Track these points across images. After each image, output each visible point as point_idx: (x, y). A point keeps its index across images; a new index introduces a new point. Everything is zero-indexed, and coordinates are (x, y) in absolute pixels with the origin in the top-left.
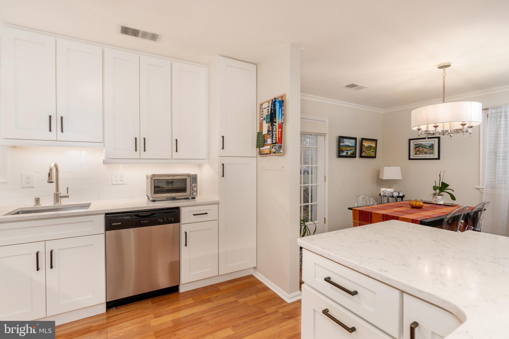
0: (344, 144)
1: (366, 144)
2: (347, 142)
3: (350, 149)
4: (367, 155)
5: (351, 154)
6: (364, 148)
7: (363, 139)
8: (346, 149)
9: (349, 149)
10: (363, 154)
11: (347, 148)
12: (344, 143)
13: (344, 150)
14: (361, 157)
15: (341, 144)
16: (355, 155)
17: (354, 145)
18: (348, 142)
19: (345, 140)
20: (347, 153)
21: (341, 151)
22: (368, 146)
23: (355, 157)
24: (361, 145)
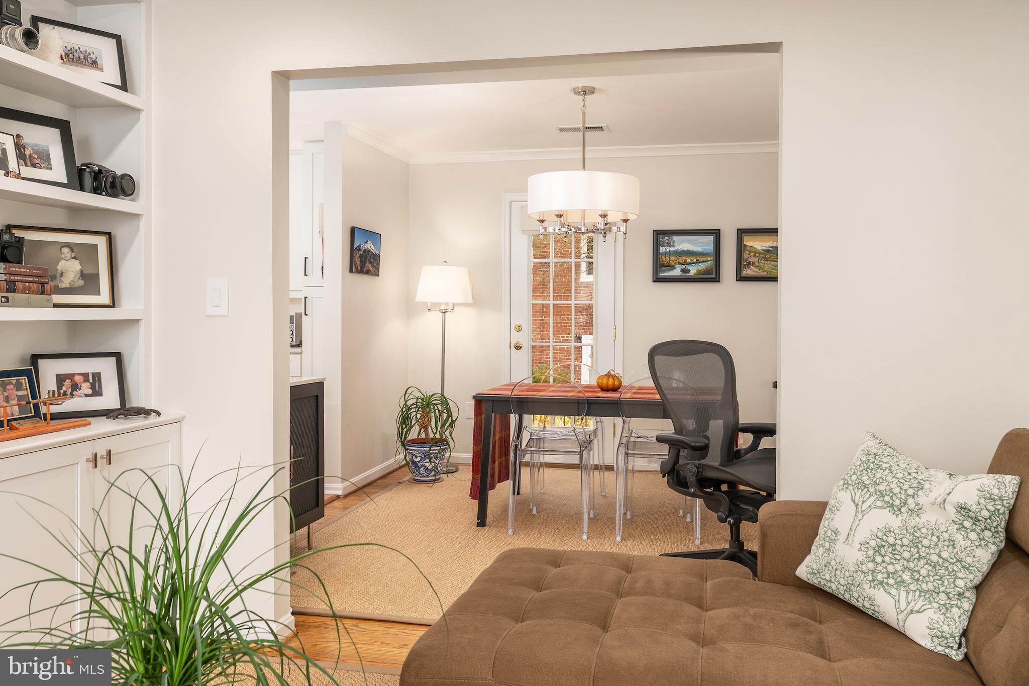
0: (672, 249)
1: (751, 242)
2: (682, 244)
3: (695, 260)
4: (765, 273)
5: (699, 272)
6: (752, 254)
7: (742, 233)
8: (681, 261)
9: (691, 260)
10: (748, 272)
11: (684, 258)
12: (674, 246)
13: (672, 263)
14: (741, 278)
15: (662, 249)
16: (713, 276)
17: (713, 248)
18: (689, 242)
19: (675, 238)
20: (683, 271)
21: (663, 266)
22: (766, 248)
23: (717, 280)
24: (740, 248)
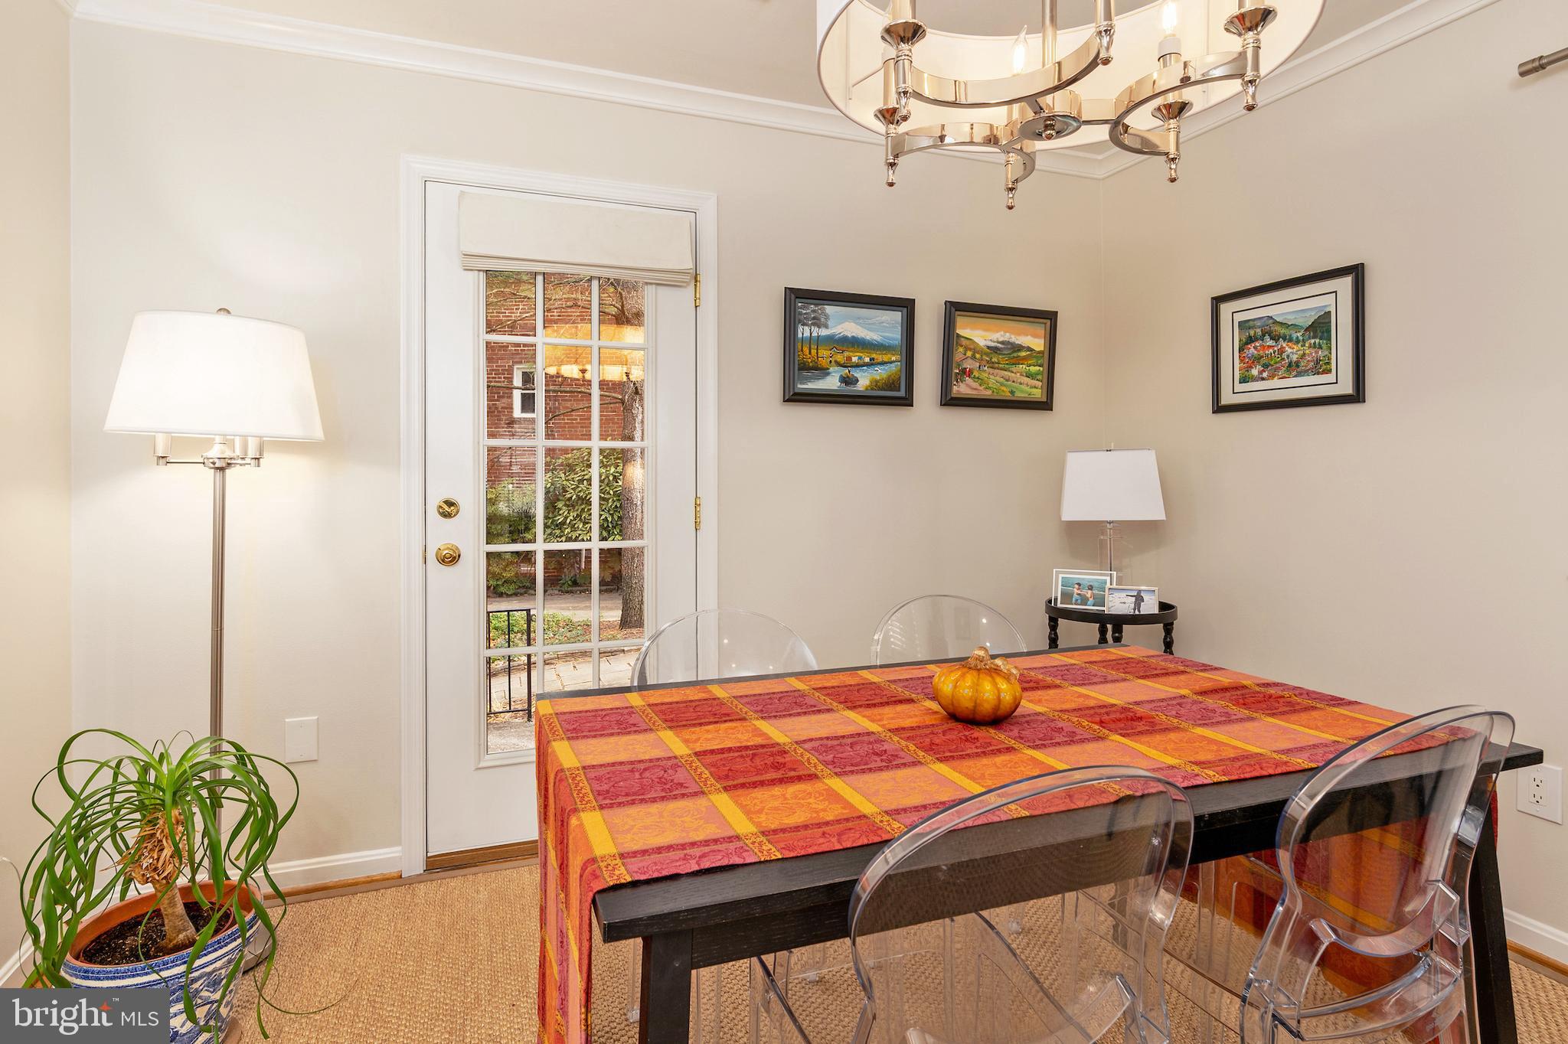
0: (824, 332)
1: (979, 334)
2: (843, 323)
3: (867, 360)
4: (989, 392)
5: (875, 384)
6: (969, 354)
7: (955, 309)
8: (840, 358)
9: (860, 358)
10: (961, 389)
11: (846, 354)
12: (826, 327)
13: (823, 363)
14: (949, 401)
15: (804, 332)
16: (902, 393)
17: (899, 337)
18: (856, 320)
19: (830, 309)
20: (847, 381)
21: (804, 367)
22: (993, 344)
23: (907, 401)
24: (950, 339)
